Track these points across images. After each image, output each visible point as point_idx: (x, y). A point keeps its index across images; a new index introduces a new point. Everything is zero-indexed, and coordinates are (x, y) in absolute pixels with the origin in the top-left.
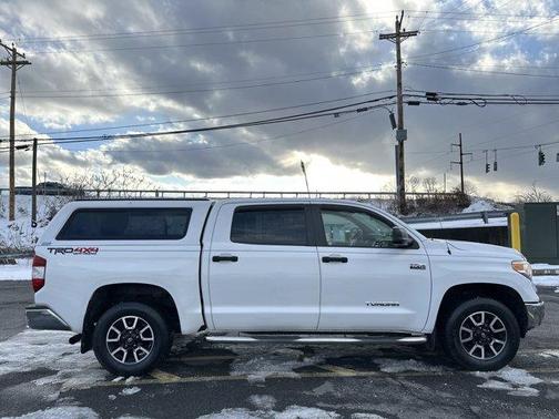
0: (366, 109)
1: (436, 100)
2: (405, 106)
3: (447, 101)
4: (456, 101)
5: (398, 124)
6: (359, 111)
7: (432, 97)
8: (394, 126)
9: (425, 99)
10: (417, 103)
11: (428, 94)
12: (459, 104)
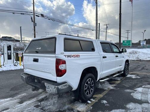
0: (24, 14)
1: (43, 17)
2: (35, 16)
3: (46, 18)
4: (48, 18)
5: (33, 21)
6: (21, 14)
7: (42, 15)
8: (32, 21)
9: (40, 16)
10: (39, 16)
11: (41, 14)
12: (49, 19)
